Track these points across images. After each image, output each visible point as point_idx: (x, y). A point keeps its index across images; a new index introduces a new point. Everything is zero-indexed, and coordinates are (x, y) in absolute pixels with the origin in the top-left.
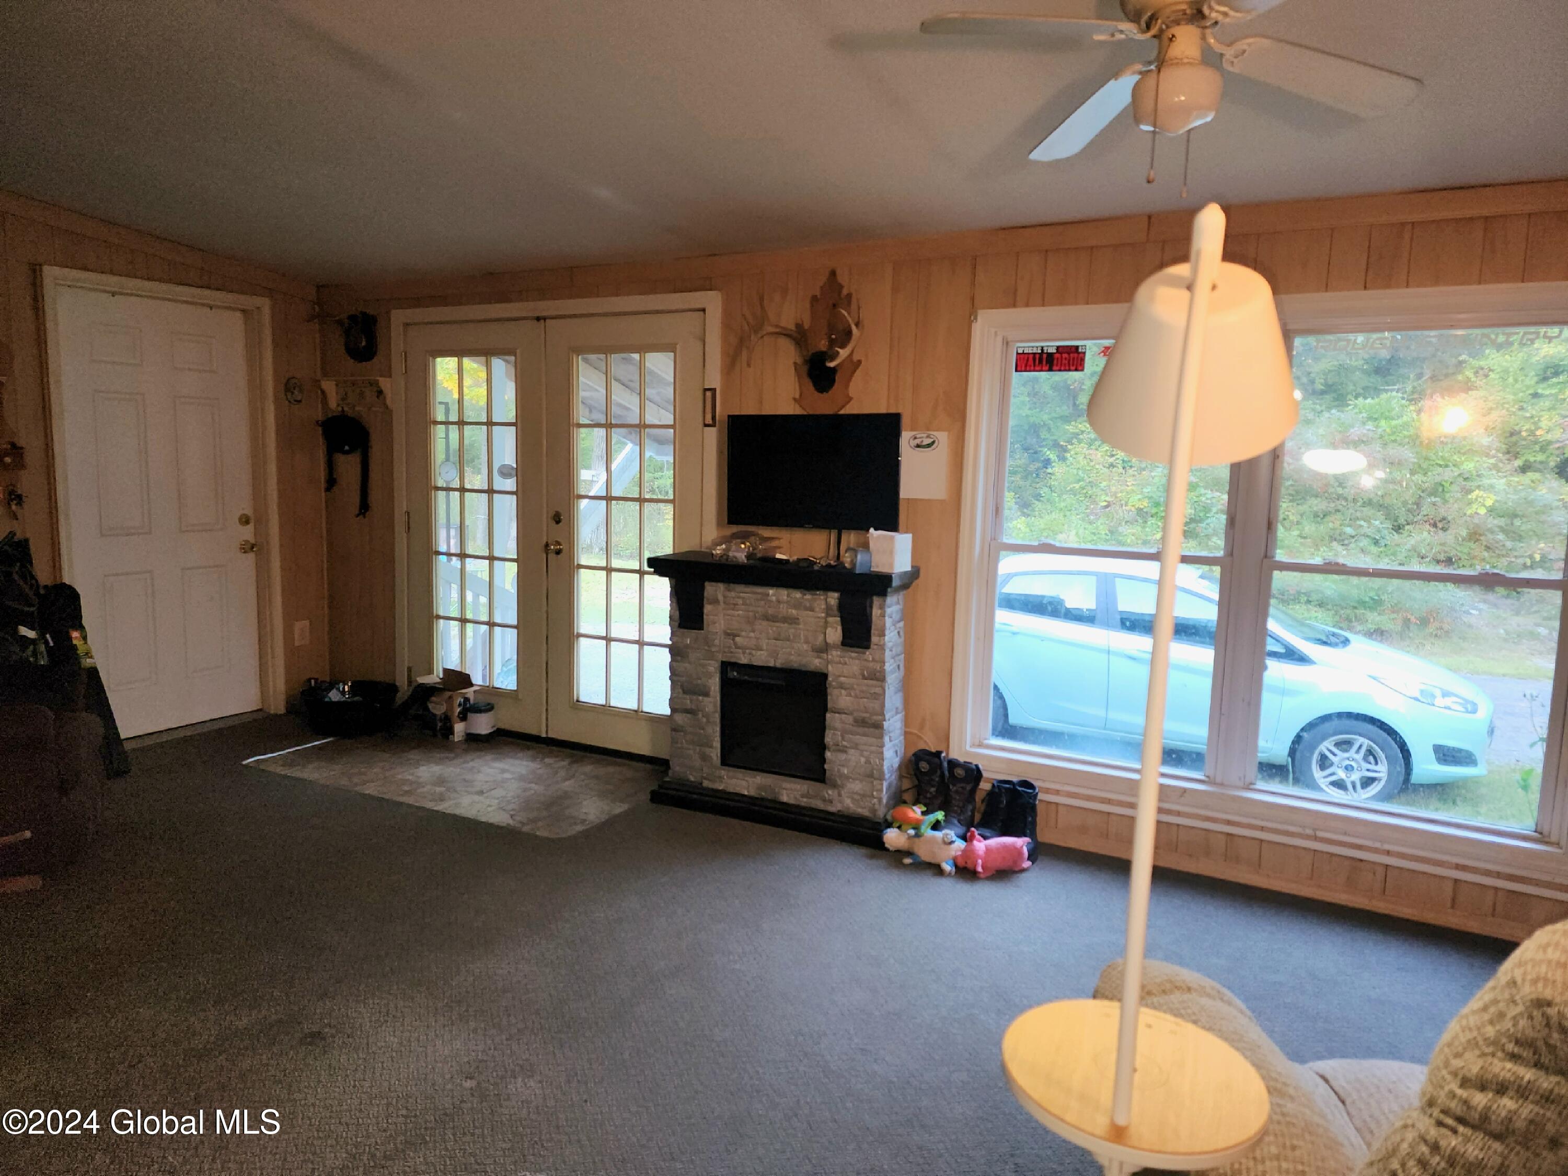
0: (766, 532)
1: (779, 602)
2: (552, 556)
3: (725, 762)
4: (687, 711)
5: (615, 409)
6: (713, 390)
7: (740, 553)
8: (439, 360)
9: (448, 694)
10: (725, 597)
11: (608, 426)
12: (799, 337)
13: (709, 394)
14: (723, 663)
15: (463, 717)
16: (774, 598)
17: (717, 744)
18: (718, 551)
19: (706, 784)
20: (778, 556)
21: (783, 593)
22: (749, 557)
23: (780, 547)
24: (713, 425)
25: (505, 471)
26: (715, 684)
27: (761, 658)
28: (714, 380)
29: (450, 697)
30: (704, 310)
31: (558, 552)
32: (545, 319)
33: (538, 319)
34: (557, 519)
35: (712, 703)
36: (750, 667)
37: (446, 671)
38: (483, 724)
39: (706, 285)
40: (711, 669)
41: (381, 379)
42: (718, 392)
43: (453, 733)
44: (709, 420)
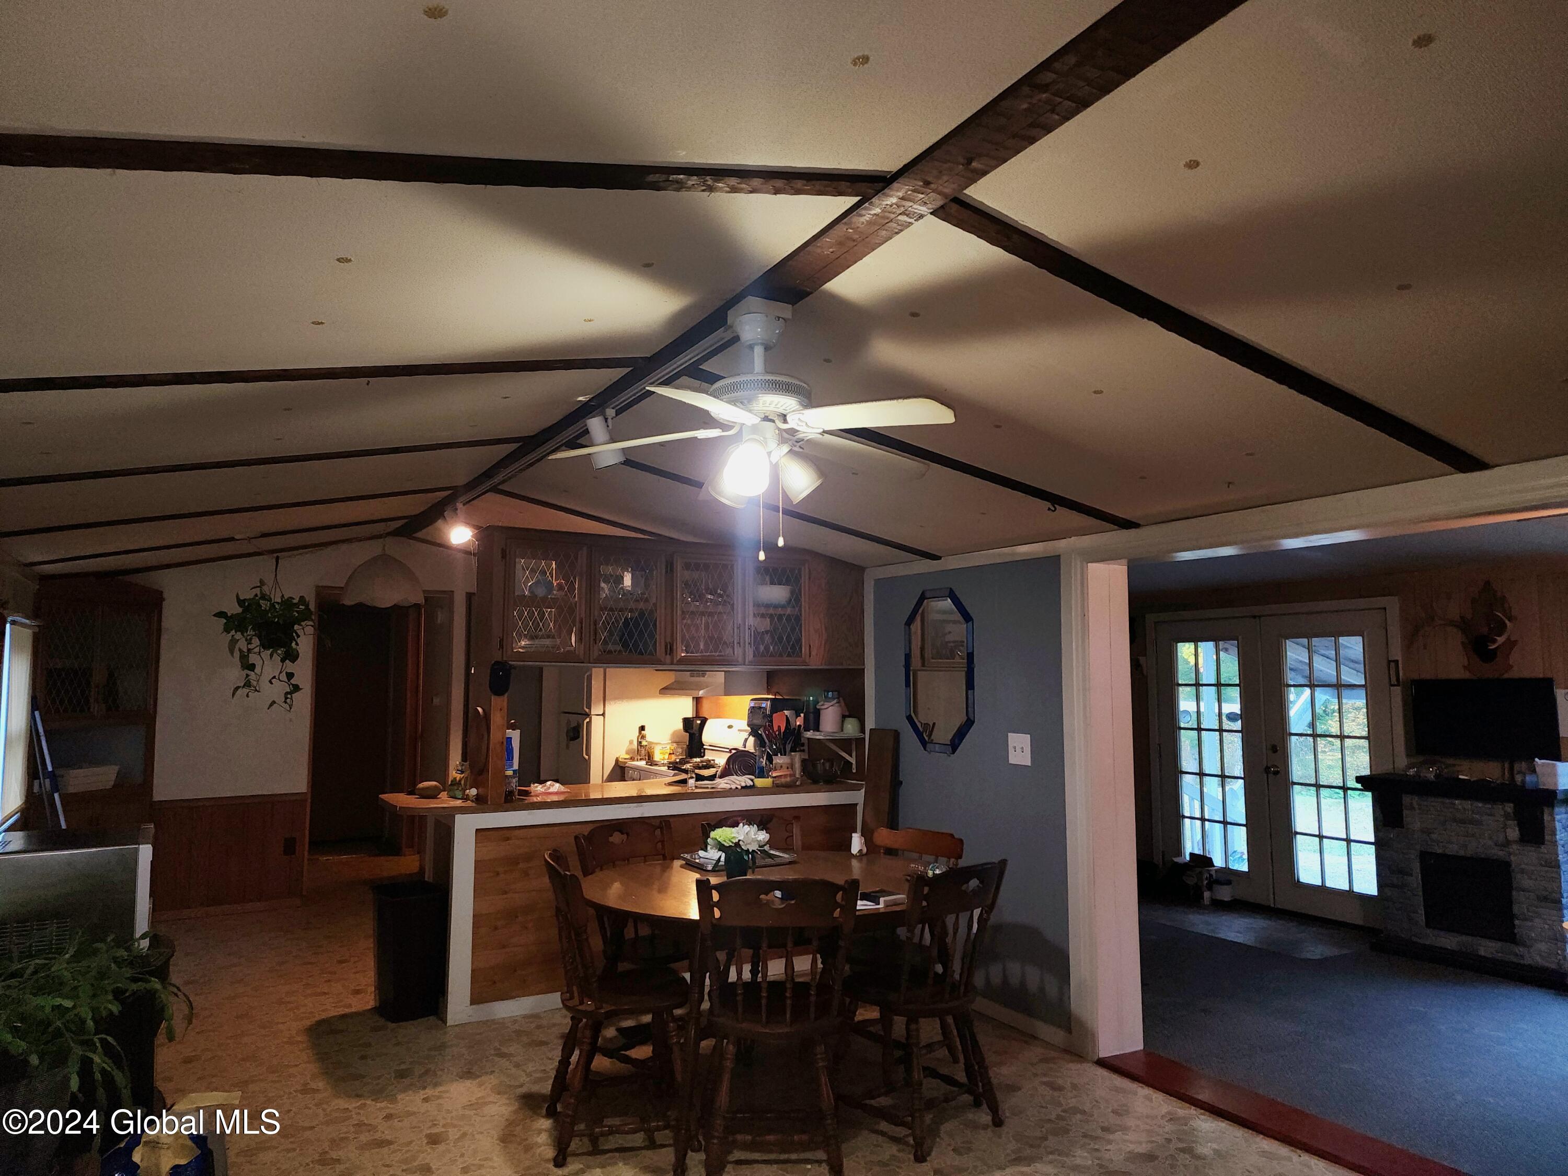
0: (1450, 761)
1: (1464, 809)
2: (1271, 775)
3: (1428, 925)
4: (1393, 886)
5: (1316, 674)
6: (1396, 662)
7: (1430, 773)
8: (1179, 644)
9: (1198, 870)
10: (1420, 805)
11: (1312, 686)
12: (1463, 625)
13: (1392, 664)
14: (1421, 852)
15: (1210, 888)
16: (1460, 807)
17: (1422, 911)
18: (1412, 772)
19: (1415, 939)
20: (1461, 777)
21: (1468, 804)
22: (1436, 776)
23: (1461, 771)
24: (1398, 685)
25: (1231, 716)
26: (1416, 867)
27: (1453, 849)
28: (1397, 653)
29: (1200, 873)
30: (1385, 609)
31: (1276, 773)
32: (1260, 617)
33: (1254, 617)
34: (1274, 749)
35: (1415, 880)
36: (1444, 855)
37: (1191, 854)
38: (1225, 894)
39: (1386, 592)
40: (1413, 857)
41: (1141, 658)
42: (1400, 663)
43: (1203, 898)
44: (1394, 681)
